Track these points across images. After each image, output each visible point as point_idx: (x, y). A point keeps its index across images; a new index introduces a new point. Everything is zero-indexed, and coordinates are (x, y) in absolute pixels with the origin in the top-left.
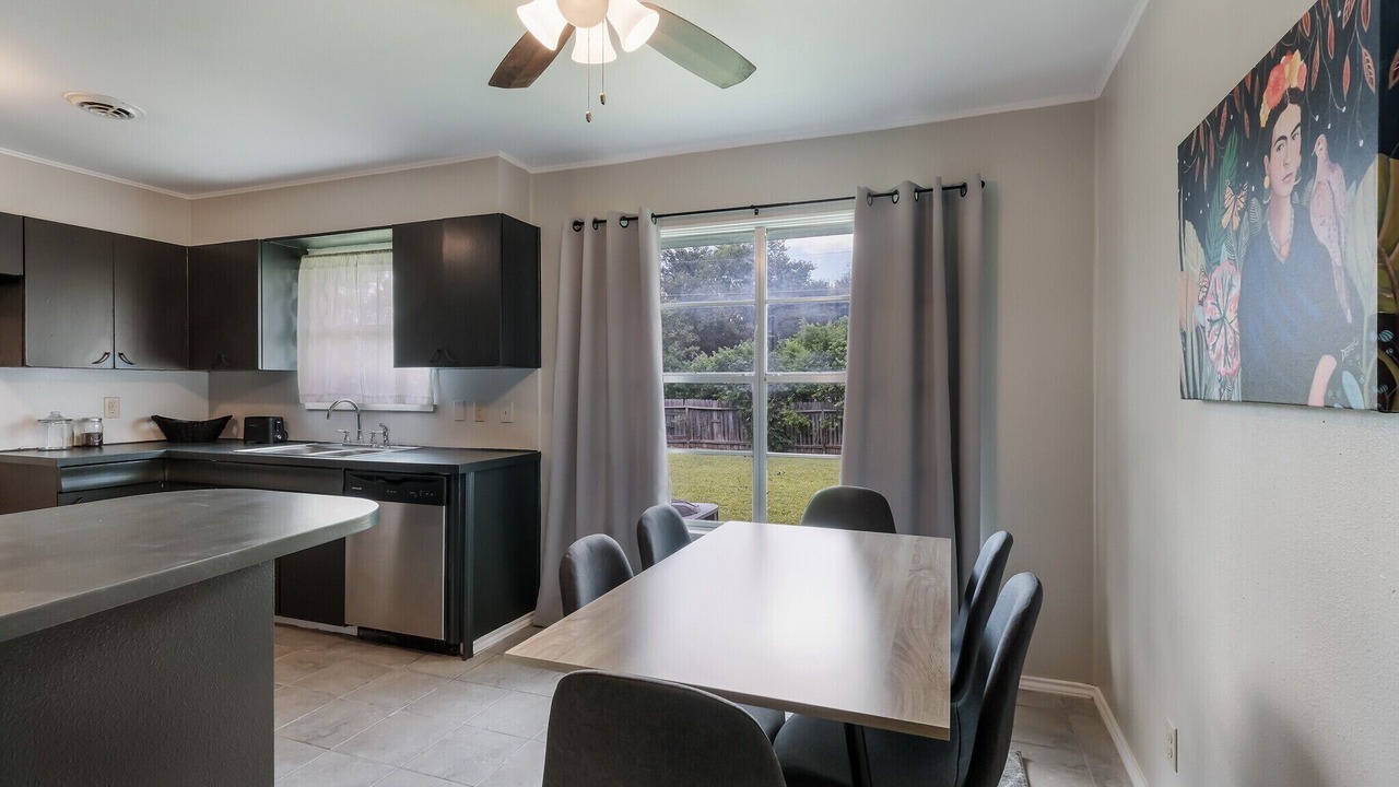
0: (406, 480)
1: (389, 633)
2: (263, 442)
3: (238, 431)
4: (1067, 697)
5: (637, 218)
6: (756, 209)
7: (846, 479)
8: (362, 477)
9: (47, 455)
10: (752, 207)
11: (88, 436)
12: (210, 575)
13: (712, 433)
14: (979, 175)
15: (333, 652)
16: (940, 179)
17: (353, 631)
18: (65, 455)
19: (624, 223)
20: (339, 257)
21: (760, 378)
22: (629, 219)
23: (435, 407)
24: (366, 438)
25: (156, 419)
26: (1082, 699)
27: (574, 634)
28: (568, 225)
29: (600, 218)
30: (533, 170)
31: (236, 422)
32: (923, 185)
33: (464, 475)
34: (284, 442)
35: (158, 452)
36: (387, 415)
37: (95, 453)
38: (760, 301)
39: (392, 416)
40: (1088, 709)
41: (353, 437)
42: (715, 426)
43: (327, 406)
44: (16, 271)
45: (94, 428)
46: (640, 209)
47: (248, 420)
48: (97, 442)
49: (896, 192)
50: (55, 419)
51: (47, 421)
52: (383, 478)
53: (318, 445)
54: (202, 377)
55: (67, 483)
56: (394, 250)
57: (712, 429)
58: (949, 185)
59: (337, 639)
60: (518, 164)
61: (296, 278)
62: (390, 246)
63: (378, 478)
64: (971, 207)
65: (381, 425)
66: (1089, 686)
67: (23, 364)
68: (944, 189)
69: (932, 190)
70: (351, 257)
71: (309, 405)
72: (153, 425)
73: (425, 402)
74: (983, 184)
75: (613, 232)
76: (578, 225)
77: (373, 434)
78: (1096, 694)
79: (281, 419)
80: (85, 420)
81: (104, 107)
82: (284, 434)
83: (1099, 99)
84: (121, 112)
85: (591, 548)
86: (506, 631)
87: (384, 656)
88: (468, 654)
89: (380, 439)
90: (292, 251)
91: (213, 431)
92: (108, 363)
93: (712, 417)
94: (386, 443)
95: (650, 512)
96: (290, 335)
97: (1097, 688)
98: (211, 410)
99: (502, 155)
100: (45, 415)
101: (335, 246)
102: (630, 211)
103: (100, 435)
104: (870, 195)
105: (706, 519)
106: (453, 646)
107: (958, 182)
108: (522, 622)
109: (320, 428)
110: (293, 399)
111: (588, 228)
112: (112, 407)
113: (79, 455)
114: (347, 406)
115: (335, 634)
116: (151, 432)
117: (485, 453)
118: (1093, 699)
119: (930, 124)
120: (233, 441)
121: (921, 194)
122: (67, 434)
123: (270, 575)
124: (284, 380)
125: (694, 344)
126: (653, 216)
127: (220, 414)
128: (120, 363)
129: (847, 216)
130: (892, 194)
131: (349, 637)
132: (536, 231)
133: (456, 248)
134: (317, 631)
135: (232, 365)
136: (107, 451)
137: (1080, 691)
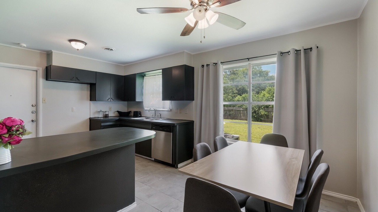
0: (164, 126)
1: (160, 160)
2: (137, 117)
3: (132, 114)
4: (347, 200)
5: (217, 64)
6: (248, 59)
7: (274, 131)
8: (155, 125)
9: (99, 118)
10: (247, 59)
11: (106, 115)
12: (121, 146)
13: (241, 116)
14: (316, 45)
15: (149, 164)
16: (303, 47)
17: (153, 159)
18: (102, 118)
19: (214, 65)
20: (152, 76)
21: (250, 103)
22: (215, 64)
23: (171, 110)
24: (157, 116)
25: (118, 111)
26: (353, 202)
27: (195, 167)
28: (200, 66)
29: (208, 64)
30: (193, 54)
31: (132, 112)
32: (298, 49)
33: (176, 126)
34: (141, 117)
35: (118, 118)
36: (161, 111)
37: (107, 118)
38: (250, 83)
39: (162, 111)
40: (355, 205)
41: (154, 116)
42: (242, 114)
43: (149, 109)
44: (94, 82)
45: (107, 113)
46: (218, 61)
47: (134, 112)
48: (108, 116)
49: (289, 52)
50: (101, 111)
51: (99, 112)
52: (159, 126)
53: (147, 118)
54: (126, 102)
55: (102, 124)
56: (162, 74)
57: (241, 115)
58: (306, 48)
59: (150, 161)
60: (189, 52)
61: (143, 81)
62: (161, 73)
63: (158, 126)
64: (314, 55)
65: (160, 114)
66: (355, 198)
67: (96, 101)
68: (304, 50)
69: (301, 50)
70: (154, 76)
71: (146, 109)
72: (117, 113)
73: (169, 108)
74: (318, 47)
75: (211, 67)
76: (203, 66)
77: (158, 116)
78: (358, 201)
79: (140, 112)
80: (106, 112)
81: (108, 49)
82: (141, 115)
83: (359, 18)
84: (111, 50)
85: (201, 146)
86: (186, 163)
87: (159, 166)
88: (177, 167)
89: (159, 117)
90: (142, 75)
91: (127, 114)
92: (109, 100)
93: (240, 112)
94: (161, 118)
95: (217, 137)
96: (142, 94)
97: (358, 199)
98: (128, 110)
99: (185, 51)
100: (99, 111)
101: (151, 74)
102: (216, 62)
103: (108, 115)
104: (281, 53)
105: (235, 139)
106: (173, 165)
107: (309, 47)
108: (190, 161)
109: (148, 114)
110: (142, 108)
111: (205, 67)
112: (110, 109)
113: (104, 119)
114: (153, 109)
115: (150, 159)
116: (117, 114)
117: (182, 121)
118: (357, 202)
119: (300, 32)
120: (131, 116)
121: (297, 52)
122: (103, 114)
123: (134, 147)
124: (141, 103)
125: (236, 93)
126: (221, 63)
127: (129, 111)
128: (111, 100)
129: (275, 59)
130: (288, 52)
131: (152, 161)
132: (193, 68)
133: (175, 73)
134: (146, 159)
135: (131, 100)
136: (109, 118)
137: (352, 199)
